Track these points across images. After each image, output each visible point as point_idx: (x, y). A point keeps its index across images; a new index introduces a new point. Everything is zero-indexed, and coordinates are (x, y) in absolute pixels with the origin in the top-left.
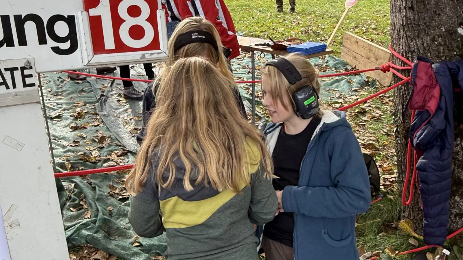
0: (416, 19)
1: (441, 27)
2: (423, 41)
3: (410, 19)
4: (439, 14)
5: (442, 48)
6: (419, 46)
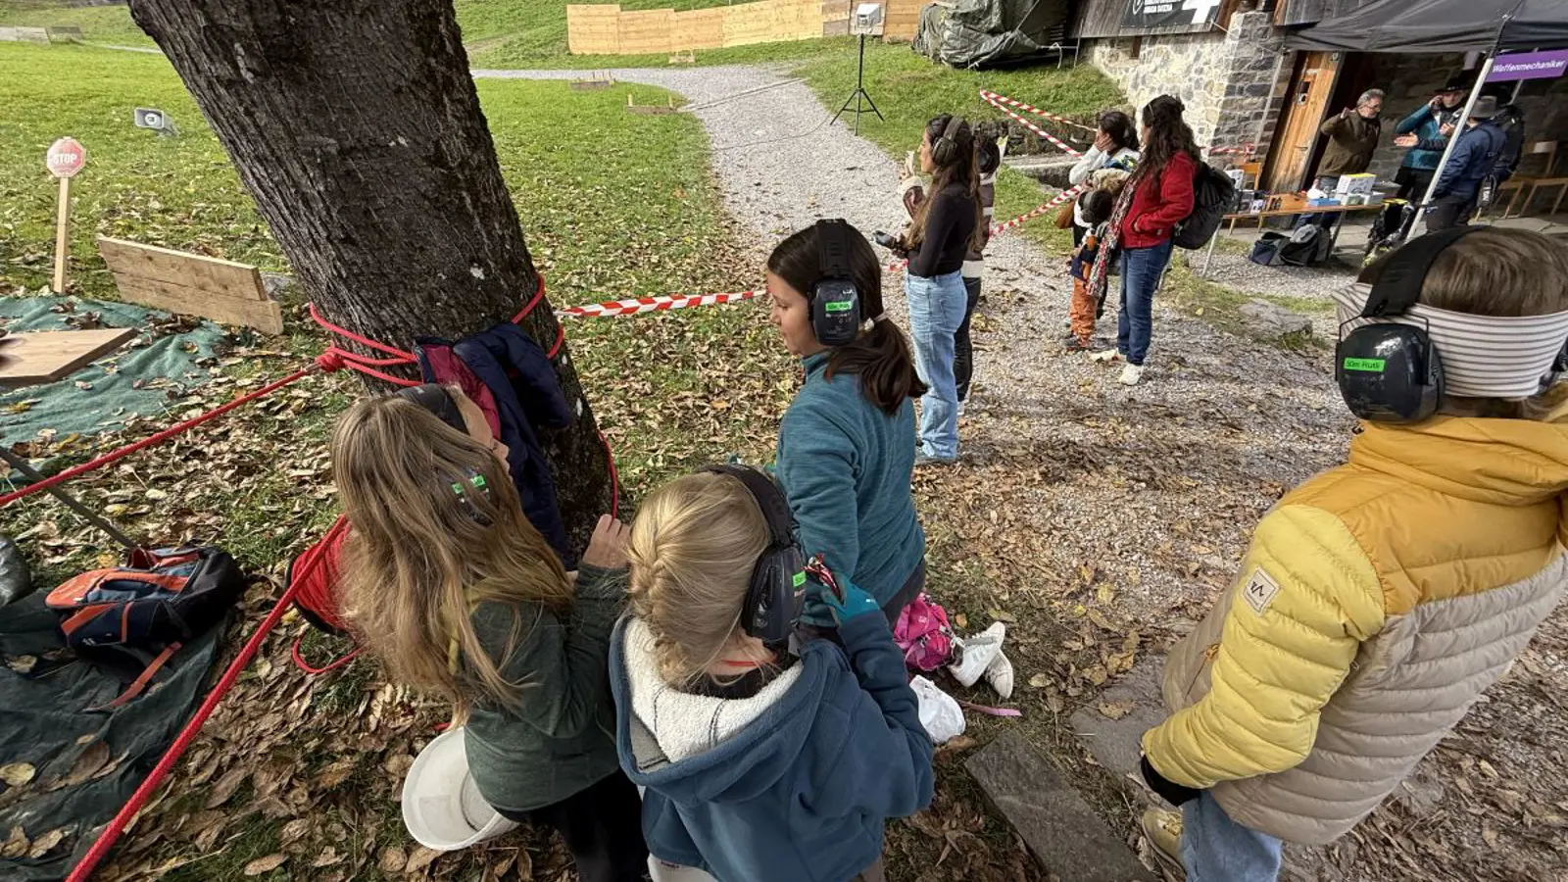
0: (371, 262)
1: (436, 273)
2: (408, 306)
3: (355, 263)
4: (422, 249)
5: (453, 310)
6: (404, 315)
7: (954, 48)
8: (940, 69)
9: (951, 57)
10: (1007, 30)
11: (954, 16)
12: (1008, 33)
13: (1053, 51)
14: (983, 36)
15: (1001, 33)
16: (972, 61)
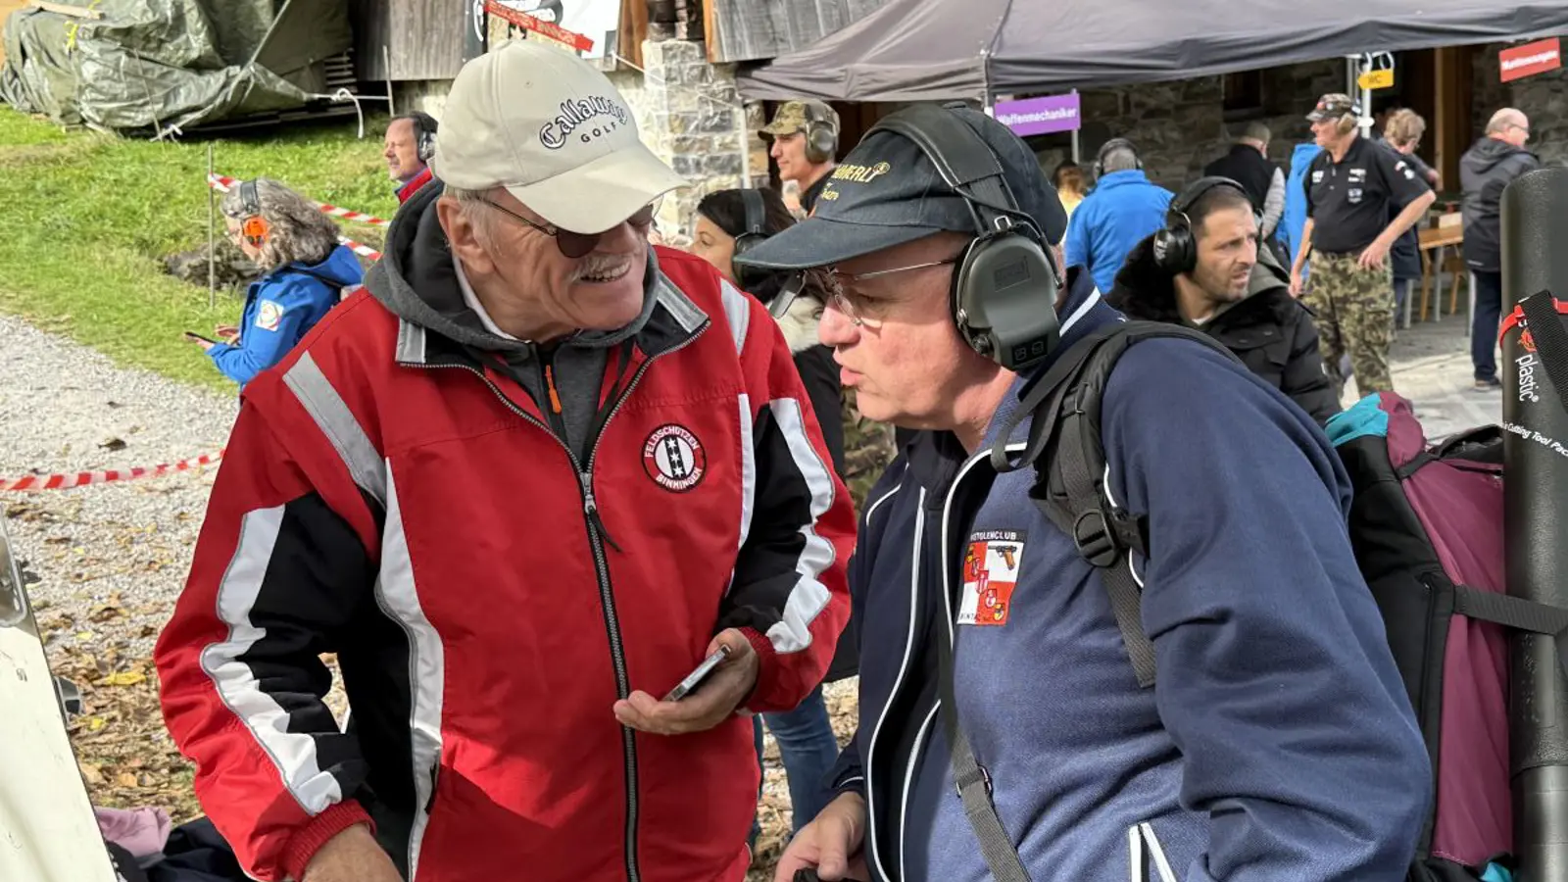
7: (114, 98)
8: (88, 140)
9: (110, 114)
10: (229, 63)
11: (97, 34)
12: (235, 70)
13: (340, 104)
14: (177, 74)
15: (219, 69)
16: (165, 122)
